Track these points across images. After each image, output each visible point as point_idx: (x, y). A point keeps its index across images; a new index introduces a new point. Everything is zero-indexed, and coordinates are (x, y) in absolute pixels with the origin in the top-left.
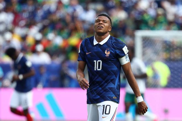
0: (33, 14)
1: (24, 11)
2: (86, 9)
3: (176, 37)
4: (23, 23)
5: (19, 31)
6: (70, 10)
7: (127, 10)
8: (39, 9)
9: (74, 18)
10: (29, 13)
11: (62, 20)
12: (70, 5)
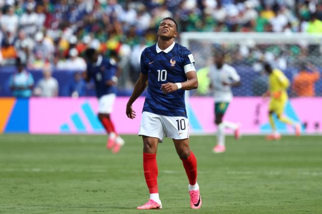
0: (67, 15)
1: (57, 11)
2: (126, 9)
3: (227, 40)
4: (55, 24)
5: (52, 34)
6: (108, 10)
7: (171, 9)
8: (73, 9)
9: (112, 18)
10: (62, 13)
11: (100, 21)
12: (108, 4)
